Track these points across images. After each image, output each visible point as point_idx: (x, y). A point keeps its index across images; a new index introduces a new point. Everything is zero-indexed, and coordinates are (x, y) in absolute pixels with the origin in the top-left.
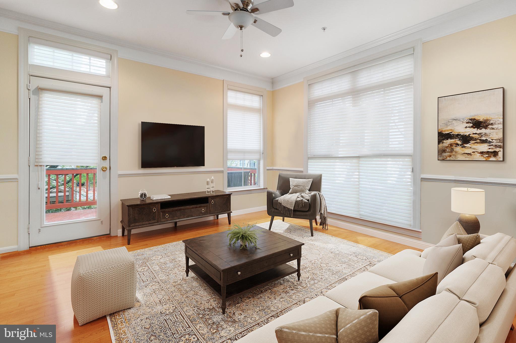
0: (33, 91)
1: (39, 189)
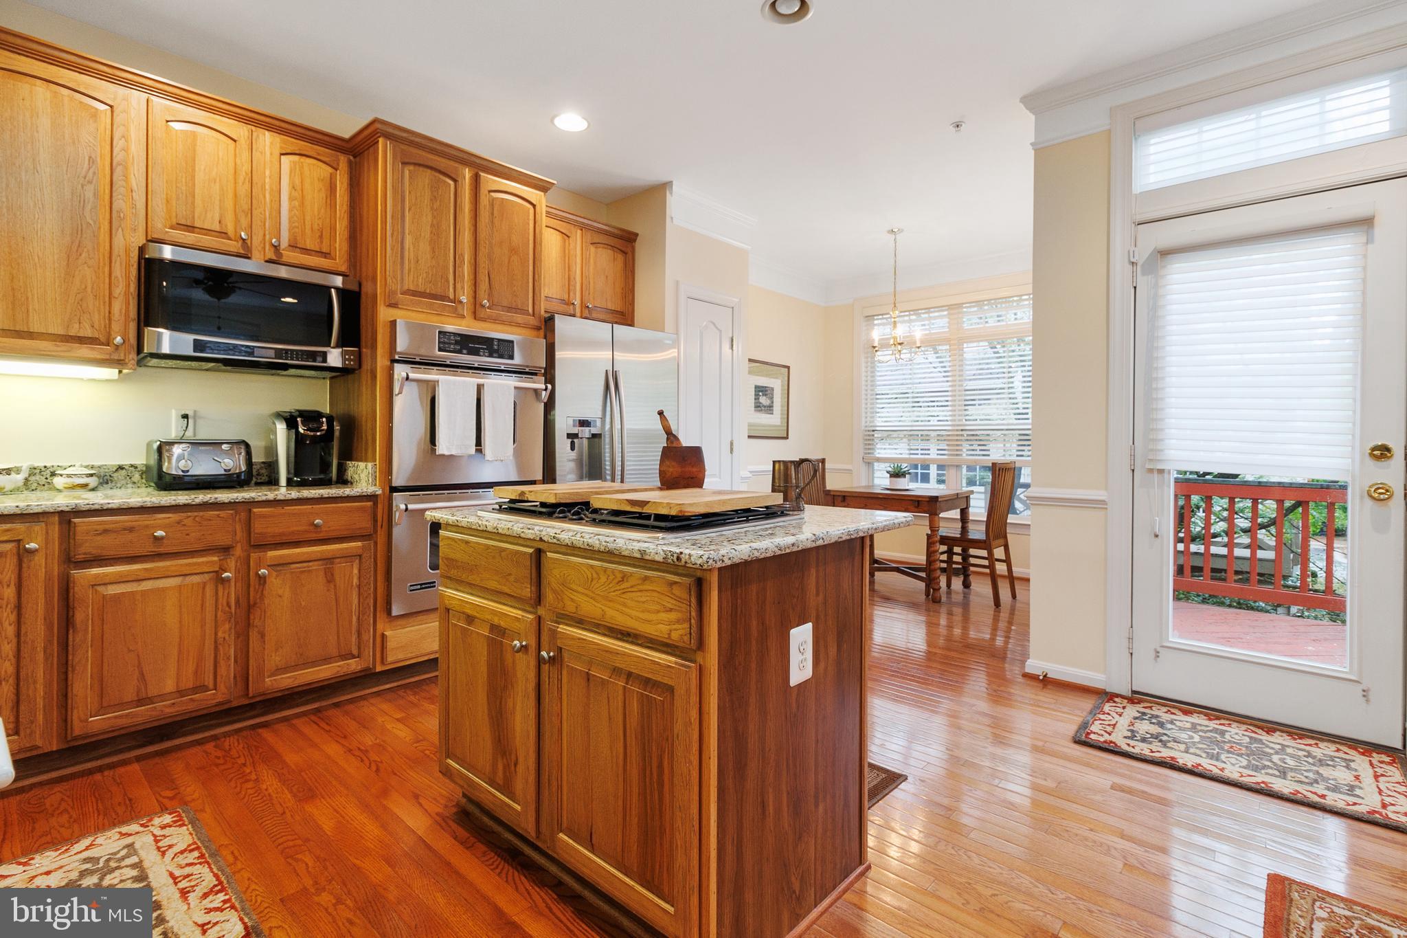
0: (1143, 265)
1: (1157, 536)
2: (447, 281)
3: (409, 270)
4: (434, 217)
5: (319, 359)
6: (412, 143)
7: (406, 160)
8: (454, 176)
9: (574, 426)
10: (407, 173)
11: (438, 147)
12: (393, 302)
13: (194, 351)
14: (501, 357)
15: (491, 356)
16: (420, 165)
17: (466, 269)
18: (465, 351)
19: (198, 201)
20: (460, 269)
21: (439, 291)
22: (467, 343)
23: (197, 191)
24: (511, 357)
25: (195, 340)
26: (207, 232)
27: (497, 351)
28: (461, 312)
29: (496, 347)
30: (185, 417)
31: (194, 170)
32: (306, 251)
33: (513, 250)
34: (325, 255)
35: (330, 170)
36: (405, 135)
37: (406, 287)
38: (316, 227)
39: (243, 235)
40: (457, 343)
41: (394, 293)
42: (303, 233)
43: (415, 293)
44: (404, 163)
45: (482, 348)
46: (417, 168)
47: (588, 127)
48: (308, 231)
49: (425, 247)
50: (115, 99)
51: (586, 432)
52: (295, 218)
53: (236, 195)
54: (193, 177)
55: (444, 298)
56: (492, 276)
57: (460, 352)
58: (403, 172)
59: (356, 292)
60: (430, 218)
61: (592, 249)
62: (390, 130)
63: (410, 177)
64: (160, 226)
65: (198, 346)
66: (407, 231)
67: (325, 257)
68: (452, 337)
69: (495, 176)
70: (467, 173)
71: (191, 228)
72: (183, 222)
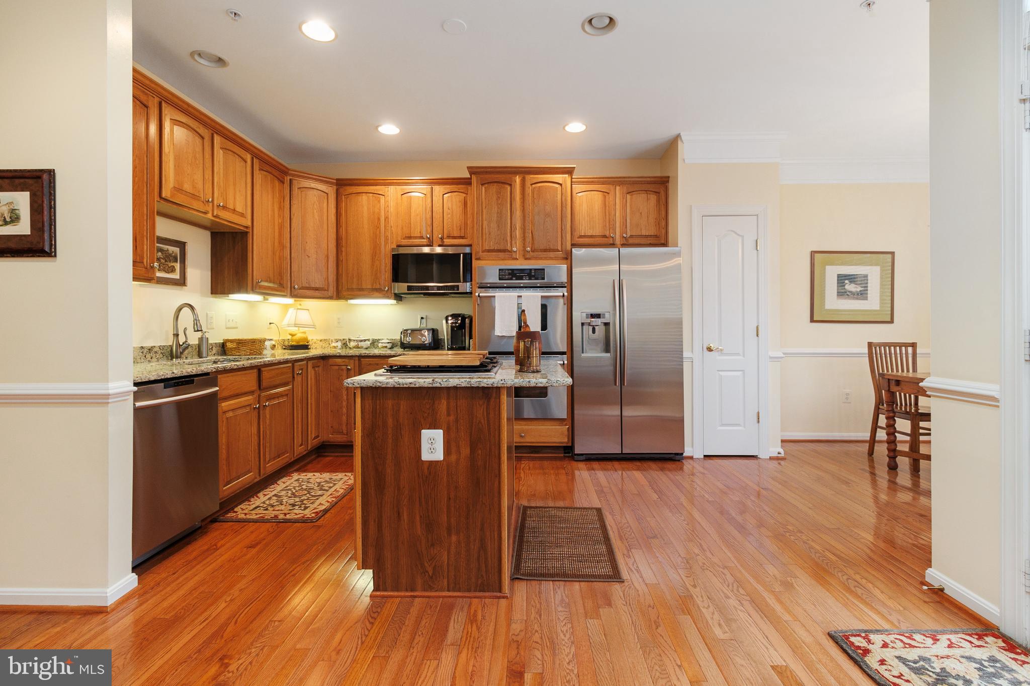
2: (507, 241)
3: (486, 239)
4: (498, 208)
5: (456, 289)
6: (487, 173)
7: (483, 183)
8: (509, 183)
9: (587, 318)
10: (483, 188)
11: (500, 170)
12: (478, 257)
13: (408, 290)
14: (537, 279)
15: (530, 279)
16: (491, 182)
17: (518, 233)
18: (514, 279)
19: (412, 226)
20: (514, 233)
21: (502, 247)
22: (514, 274)
23: (412, 221)
24: (543, 279)
25: (408, 286)
26: (416, 238)
27: (534, 276)
28: (515, 257)
29: (533, 274)
30: (422, 318)
31: (410, 212)
32: (454, 238)
33: (548, 215)
34: (462, 238)
35: (464, 195)
36: (482, 170)
37: (484, 249)
38: (458, 225)
39: (428, 236)
40: (509, 274)
41: (478, 252)
42: (453, 229)
43: (489, 251)
44: (482, 185)
45: (525, 276)
46: (489, 184)
47: (586, 128)
48: (455, 228)
49: (494, 225)
50: (384, 192)
51: (597, 322)
52: (449, 223)
53: (426, 219)
54: (410, 216)
55: (504, 251)
56: (533, 234)
57: (511, 279)
58: (482, 188)
59: (469, 254)
60: (496, 209)
61: (629, 196)
62: (475, 170)
63: (486, 191)
64: (400, 239)
65: (409, 288)
66: (484, 219)
67: (463, 239)
68: (507, 272)
69: (536, 174)
70: (518, 179)
71: (410, 238)
72: (407, 236)
